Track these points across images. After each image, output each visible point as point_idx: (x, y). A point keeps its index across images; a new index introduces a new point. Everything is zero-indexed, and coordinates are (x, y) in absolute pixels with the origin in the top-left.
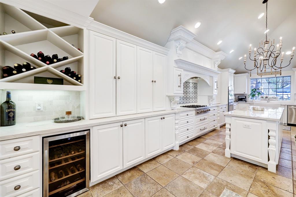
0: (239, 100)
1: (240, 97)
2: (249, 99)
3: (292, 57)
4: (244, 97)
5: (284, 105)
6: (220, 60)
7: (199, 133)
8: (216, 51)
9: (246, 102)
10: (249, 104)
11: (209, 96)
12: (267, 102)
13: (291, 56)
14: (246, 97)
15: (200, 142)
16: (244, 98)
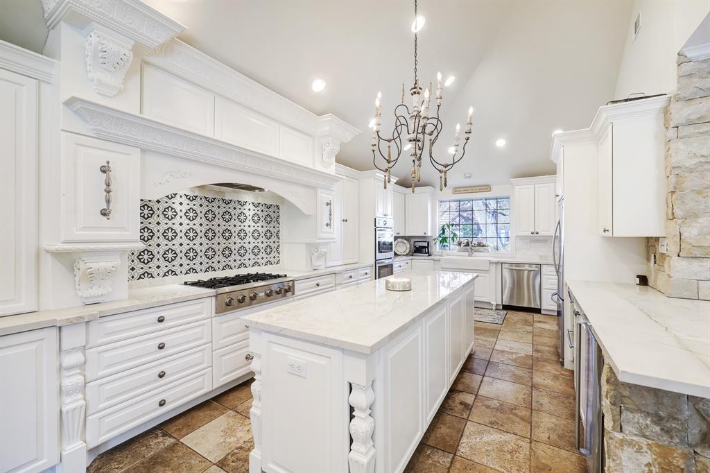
0: (415, 252)
1: (418, 244)
2: (436, 248)
3: (467, 135)
4: (426, 244)
5: (496, 263)
6: (340, 142)
7: (241, 370)
8: (319, 115)
9: (429, 255)
10: (432, 261)
11: (309, 245)
12: (469, 256)
13: (466, 133)
14: (428, 243)
15: (227, 408)
16: (425, 247)
